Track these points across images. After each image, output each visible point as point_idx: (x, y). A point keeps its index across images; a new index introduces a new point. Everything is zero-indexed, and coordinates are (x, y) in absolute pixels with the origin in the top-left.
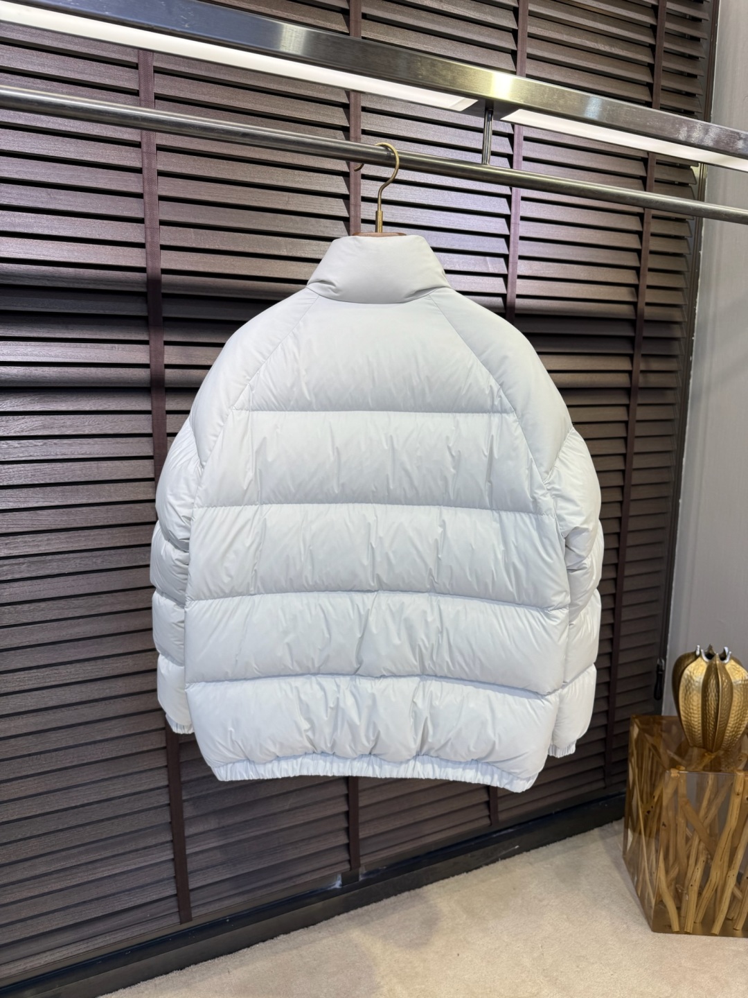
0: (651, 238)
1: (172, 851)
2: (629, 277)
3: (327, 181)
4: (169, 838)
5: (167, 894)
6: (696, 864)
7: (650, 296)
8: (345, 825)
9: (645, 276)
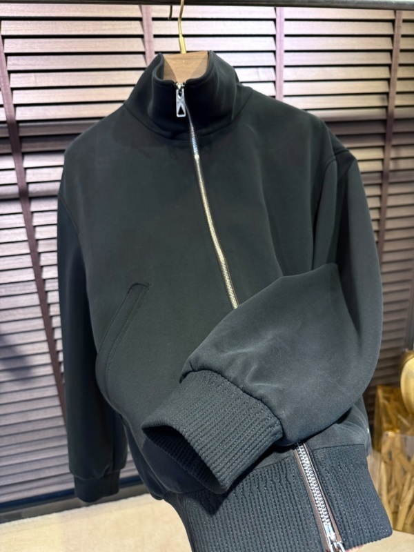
2: (383, 72)
3: (127, 26)
6: (409, 489)
9: (396, 71)
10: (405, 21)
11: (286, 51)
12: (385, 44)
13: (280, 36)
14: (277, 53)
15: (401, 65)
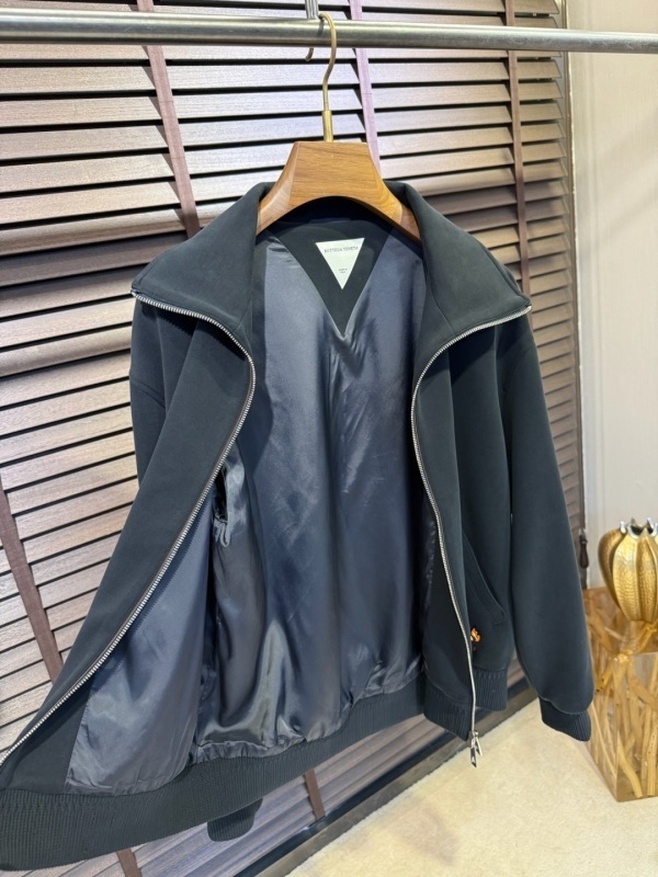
0: (518, 85)
1: (122, 871)
7: (528, 154)
10: (520, 60)
11: (377, 110)
13: (366, 87)
14: (366, 113)
15: (524, 124)
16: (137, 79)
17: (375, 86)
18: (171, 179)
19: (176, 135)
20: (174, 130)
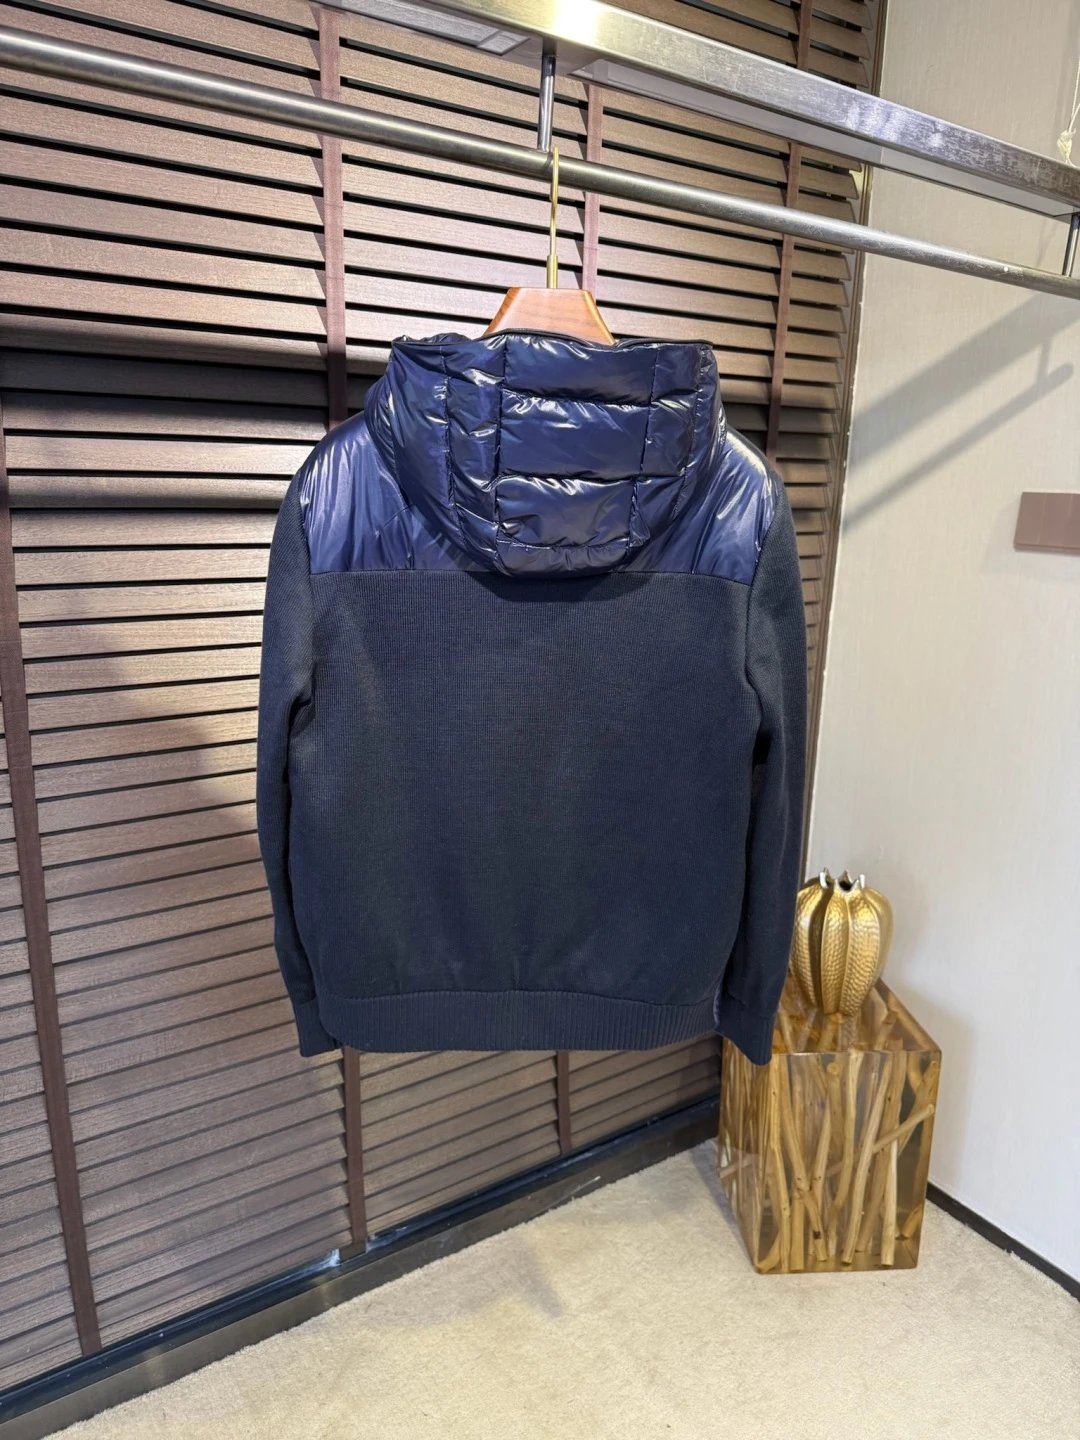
0: (791, 278)
1: (63, 1250)
2: (761, 338)
3: (283, 163)
4: (57, 1229)
5: (59, 1314)
7: (789, 369)
8: (342, 1177)
9: (782, 337)
10: (797, 247)
11: (601, 272)
12: (764, 284)
13: (591, 240)
14: (585, 272)
15: (791, 329)
16: (303, 171)
17: (603, 241)
18: (321, 303)
19: (338, 249)
20: (337, 243)
